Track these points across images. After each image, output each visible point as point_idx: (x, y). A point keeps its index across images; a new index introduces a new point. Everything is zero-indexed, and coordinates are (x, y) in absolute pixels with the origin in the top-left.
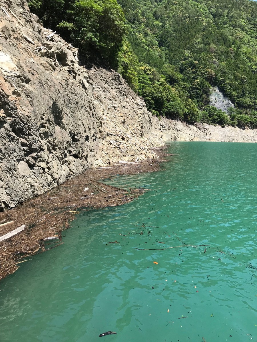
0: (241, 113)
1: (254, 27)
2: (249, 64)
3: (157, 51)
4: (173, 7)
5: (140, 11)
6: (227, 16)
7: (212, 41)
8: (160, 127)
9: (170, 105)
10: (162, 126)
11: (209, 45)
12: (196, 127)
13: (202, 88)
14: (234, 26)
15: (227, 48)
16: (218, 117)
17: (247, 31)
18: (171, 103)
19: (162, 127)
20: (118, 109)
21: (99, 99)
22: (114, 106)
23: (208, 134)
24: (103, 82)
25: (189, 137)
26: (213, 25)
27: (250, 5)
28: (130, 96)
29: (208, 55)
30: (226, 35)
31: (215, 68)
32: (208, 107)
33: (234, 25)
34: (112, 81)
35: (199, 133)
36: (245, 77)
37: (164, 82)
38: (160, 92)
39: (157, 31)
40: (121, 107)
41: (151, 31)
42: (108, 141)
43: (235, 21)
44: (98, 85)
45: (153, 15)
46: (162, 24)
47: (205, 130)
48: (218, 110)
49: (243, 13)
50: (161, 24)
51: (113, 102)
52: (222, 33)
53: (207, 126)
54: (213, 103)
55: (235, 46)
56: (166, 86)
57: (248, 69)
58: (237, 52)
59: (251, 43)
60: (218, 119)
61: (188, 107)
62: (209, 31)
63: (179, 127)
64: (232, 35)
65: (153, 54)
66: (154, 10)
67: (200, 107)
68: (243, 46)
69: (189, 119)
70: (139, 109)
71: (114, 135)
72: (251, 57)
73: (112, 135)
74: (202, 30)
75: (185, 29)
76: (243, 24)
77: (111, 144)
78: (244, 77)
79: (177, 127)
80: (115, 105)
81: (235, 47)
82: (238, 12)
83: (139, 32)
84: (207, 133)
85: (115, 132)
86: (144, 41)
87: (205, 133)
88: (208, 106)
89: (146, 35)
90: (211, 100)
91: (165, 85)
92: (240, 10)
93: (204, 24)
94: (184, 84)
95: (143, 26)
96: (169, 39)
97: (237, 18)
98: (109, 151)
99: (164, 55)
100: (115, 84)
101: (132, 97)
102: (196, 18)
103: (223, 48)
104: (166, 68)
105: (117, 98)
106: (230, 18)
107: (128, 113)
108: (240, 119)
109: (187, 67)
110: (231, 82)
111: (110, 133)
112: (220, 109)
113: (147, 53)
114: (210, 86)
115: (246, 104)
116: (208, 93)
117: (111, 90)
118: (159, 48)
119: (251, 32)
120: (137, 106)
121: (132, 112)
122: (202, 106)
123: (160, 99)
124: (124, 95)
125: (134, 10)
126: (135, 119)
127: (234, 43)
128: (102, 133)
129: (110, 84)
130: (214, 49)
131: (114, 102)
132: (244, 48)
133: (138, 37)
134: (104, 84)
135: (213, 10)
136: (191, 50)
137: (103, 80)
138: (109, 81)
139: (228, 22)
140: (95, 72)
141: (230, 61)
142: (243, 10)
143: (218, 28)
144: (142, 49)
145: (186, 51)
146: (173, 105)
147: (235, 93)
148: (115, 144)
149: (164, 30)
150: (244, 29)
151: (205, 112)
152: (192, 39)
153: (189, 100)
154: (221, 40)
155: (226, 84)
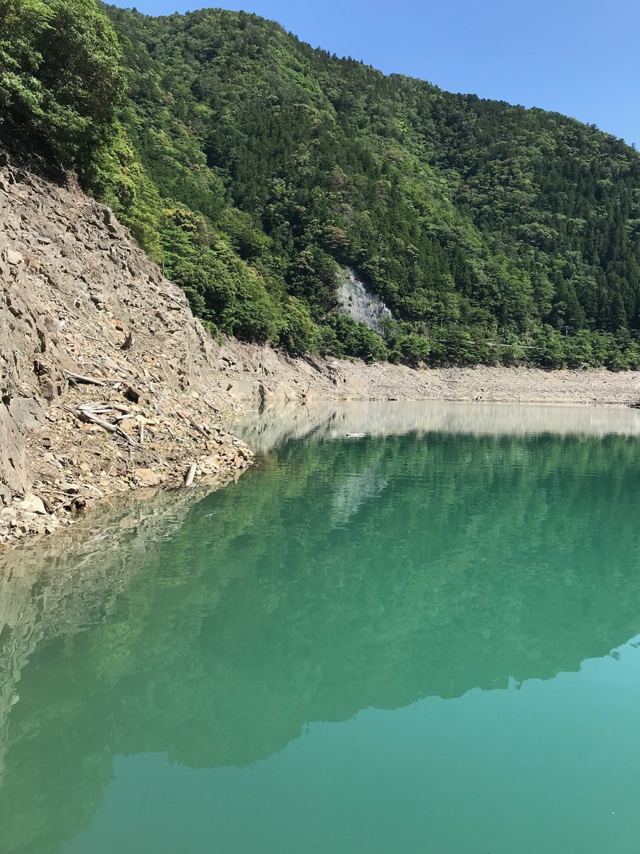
0: (409, 332)
1: (424, 139)
2: (421, 219)
3: (205, 178)
4: (240, 76)
5: (158, 77)
6: (365, 109)
7: (337, 161)
8: (222, 363)
9: (244, 308)
10: (228, 361)
11: (331, 170)
12: (309, 363)
13: (317, 272)
14: (382, 133)
15: (372, 181)
16: (359, 341)
17: (411, 147)
18: (248, 303)
19: (227, 363)
20: (109, 307)
21: (46, 276)
22: (95, 296)
23: (338, 381)
24: (59, 228)
25: (295, 389)
26: (335, 126)
27: (415, 90)
28: (141, 272)
29: (330, 193)
30: (366, 151)
31: (346, 225)
32: (334, 318)
33: (381, 129)
34: (86, 226)
35: (317, 379)
36: (415, 248)
37: (228, 250)
38: (218, 277)
39: (202, 129)
40: (117, 303)
41: (188, 126)
42: (70, 406)
43: (383, 121)
44: (43, 236)
45: (191, 89)
46: (215, 112)
47: (332, 371)
48: (357, 324)
49: (400, 105)
50: (211, 112)
51: (92, 285)
52: (358, 145)
53: (335, 363)
54: (346, 307)
55: (388, 176)
56: (232, 259)
57: (419, 231)
58: (393, 190)
59: (422, 173)
60: (359, 346)
61: (288, 315)
62: (327, 137)
63: (270, 363)
64: (379, 152)
65: (196, 184)
66: (194, 77)
67: (315, 317)
68: (405, 178)
69: (293, 344)
70: (170, 309)
71: (96, 384)
72: (423, 204)
73: (88, 382)
74: (312, 135)
75: (271, 128)
76: (402, 130)
77: (85, 419)
78: (412, 249)
79: (265, 365)
80: (99, 296)
81: (387, 178)
82: (390, 101)
83: (158, 126)
84: (336, 379)
85: (100, 373)
86: (172, 149)
87: (331, 379)
88: (334, 315)
89: (175, 134)
90: (340, 300)
91: (231, 257)
92: (393, 98)
93: (316, 121)
94: (275, 261)
95: (167, 113)
96: (234, 151)
97: (388, 116)
98: (74, 449)
99: (221, 187)
100: (96, 235)
101: (150, 277)
102: (296, 107)
103: (363, 179)
104: (230, 219)
105: (104, 276)
106: (372, 114)
107: (139, 319)
108: (408, 347)
109: (280, 219)
110: (384, 259)
111: (80, 376)
112: (362, 321)
113: (179, 180)
114: (337, 266)
115: (419, 310)
116: (331, 284)
117: (85, 253)
118: (208, 170)
119: (418, 149)
120: (165, 302)
121: (151, 316)
122: (321, 314)
123: (218, 294)
124: (124, 267)
125: (142, 72)
126: (162, 339)
127: (384, 170)
128: (45, 375)
129: (80, 235)
130: (341, 180)
131: (97, 286)
132: (407, 183)
133: (154, 138)
134: (63, 234)
135: (335, 92)
136: (289, 178)
137: (60, 221)
138: (78, 226)
139: (367, 121)
140: (30, 197)
141: (378, 209)
142: (400, 98)
143: (349, 134)
144: (167, 169)
145: (276, 180)
146: (252, 310)
147: (393, 286)
148: (103, 420)
149: (220, 126)
150: (404, 142)
151: (328, 328)
152: (289, 153)
153: (290, 298)
154: (356, 161)
155: (373, 263)
